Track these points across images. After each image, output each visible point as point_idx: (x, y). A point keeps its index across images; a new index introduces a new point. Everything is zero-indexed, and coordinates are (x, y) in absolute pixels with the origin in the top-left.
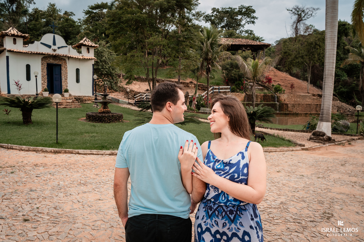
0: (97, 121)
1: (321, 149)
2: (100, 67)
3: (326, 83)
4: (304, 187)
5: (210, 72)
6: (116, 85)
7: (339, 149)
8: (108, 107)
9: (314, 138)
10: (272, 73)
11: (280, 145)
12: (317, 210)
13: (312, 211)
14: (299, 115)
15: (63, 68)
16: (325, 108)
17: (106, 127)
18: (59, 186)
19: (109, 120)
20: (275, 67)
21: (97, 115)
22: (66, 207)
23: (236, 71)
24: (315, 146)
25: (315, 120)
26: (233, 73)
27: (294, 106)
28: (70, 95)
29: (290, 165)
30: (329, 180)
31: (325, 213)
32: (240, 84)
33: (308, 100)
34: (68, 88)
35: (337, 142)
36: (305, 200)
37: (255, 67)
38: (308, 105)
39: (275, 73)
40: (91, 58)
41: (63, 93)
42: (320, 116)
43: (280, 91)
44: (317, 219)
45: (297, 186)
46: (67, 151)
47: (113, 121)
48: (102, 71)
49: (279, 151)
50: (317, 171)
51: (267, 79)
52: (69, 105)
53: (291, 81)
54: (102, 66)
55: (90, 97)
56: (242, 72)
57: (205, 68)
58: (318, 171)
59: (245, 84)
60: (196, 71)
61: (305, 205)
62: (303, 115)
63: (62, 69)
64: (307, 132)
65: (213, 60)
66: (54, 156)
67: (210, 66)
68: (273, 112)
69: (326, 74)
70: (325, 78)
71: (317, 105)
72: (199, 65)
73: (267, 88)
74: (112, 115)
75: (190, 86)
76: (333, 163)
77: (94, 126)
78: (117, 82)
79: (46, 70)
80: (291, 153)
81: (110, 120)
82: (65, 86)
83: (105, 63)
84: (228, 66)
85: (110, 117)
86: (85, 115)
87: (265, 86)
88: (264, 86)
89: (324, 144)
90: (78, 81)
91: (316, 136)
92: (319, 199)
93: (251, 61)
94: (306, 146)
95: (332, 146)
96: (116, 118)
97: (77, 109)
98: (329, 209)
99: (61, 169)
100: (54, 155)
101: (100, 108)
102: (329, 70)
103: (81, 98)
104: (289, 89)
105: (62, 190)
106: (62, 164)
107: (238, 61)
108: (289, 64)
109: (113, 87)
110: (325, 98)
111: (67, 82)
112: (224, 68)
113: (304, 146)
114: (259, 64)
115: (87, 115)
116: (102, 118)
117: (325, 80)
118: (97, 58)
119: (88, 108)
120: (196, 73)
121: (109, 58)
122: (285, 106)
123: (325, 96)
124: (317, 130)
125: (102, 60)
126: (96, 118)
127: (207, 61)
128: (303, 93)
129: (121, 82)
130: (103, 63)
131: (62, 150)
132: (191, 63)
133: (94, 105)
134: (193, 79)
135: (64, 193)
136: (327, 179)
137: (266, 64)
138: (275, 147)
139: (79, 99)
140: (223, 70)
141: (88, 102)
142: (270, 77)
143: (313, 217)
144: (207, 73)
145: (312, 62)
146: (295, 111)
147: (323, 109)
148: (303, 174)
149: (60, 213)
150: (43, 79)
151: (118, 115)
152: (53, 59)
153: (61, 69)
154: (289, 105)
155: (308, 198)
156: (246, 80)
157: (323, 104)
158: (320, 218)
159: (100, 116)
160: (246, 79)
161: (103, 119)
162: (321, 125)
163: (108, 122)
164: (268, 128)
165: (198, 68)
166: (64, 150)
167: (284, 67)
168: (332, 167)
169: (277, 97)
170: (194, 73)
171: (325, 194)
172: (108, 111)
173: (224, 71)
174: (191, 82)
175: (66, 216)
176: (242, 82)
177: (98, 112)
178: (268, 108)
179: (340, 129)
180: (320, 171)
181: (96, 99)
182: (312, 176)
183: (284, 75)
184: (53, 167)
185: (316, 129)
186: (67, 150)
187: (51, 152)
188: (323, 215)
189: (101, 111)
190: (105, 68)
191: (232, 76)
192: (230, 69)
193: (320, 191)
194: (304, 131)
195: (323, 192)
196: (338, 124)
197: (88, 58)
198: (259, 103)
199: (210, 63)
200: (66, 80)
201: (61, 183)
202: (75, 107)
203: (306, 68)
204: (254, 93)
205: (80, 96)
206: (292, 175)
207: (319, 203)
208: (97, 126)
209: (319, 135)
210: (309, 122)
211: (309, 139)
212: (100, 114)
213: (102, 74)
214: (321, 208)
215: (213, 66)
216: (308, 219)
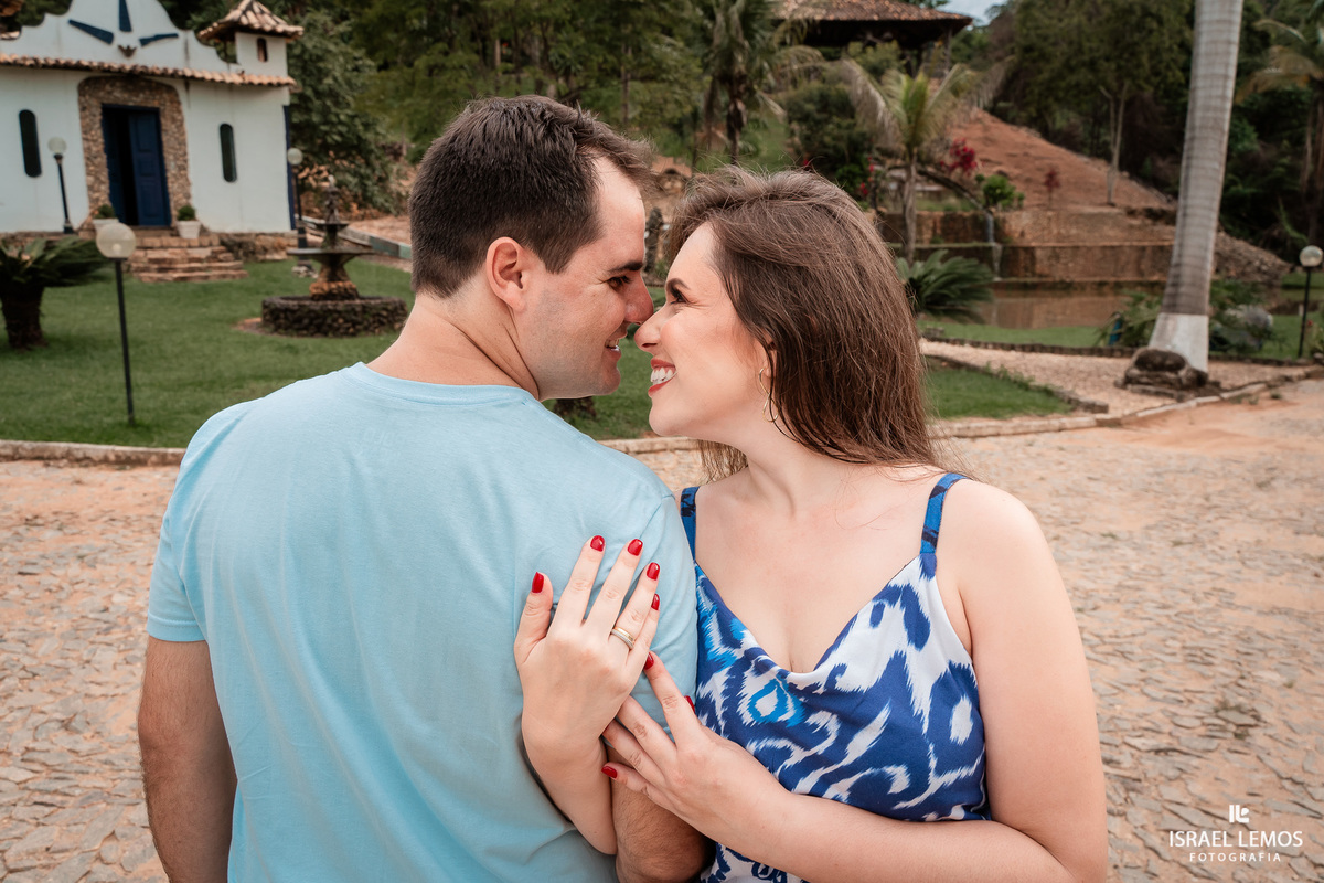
0: (306, 328)
1: (1171, 420)
2: (316, 118)
3: (1194, 162)
4: (1120, 586)
5: (740, 130)
6: (384, 190)
7: (1238, 420)
8: (344, 274)
9: (1142, 376)
10: (977, 132)
11: (1015, 409)
12: (1188, 695)
13: (1164, 700)
14: (1075, 289)
15: (166, 123)
16: (1186, 260)
17: (338, 354)
18: (105, 616)
19: (354, 326)
20: (985, 109)
21: (304, 306)
22: (116, 715)
23: (839, 126)
24: (1146, 409)
25: (1142, 306)
26: (829, 134)
27: (1055, 254)
28: (203, 231)
29: (1057, 491)
30: (1221, 552)
31: (1224, 706)
32: (854, 175)
33: (1111, 233)
34: (195, 203)
35: (1226, 391)
36: (1127, 648)
37: (916, 104)
38: (1108, 252)
39: (986, 129)
40: (274, 81)
41: (175, 223)
42: (1169, 290)
43: (1006, 201)
44: (1186, 740)
45: (1089, 585)
46: (170, 458)
47: (366, 329)
48: (326, 133)
49: (1011, 431)
50: (1168, 515)
51: (957, 153)
52: (200, 269)
53: (1047, 161)
54: (325, 112)
55: (282, 235)
56: (865, 129)
57: (721, 115)
58: (1172, 512)
59: (876, 176)
60: (686, 128)
61: (1129, 672)
62: (1088, 289)
63: (164, 127)
64: (1110, 353)
65: (751, 81)
66: (112, 477)
67: (741, 106)
68: (985, 279)
69: (1198, 123)
70: (1192, 139)
71: (1143, 249)
72: (700, 100)
73: (958, 189)
74: (364, 307)
75: (668, 185)
76: (1225, 476)
77: (293, 350)
78: (386, 174)
79: (100, 133)
80: (1057, 439)
81: (354, 324)
82: (181, 196)
83: (337, 104)
84: (809, 107)
85: (356, 313)
86: (258, 309)
87: (948, 180)
88: (946, 183)
89: (1180, 400)
90: (229, 173)
91: (1149, 370)
92: (1189, 644)
93: (899, 81)
94: (1111, 410)
95: (1212, 408)
96: (379, 315)
97: (230, 285)
98: (1240, 686)
99: (130, 534)
100: (118, 474)
101: (317, 280)
102: (1207, 108)
103: (246, 243)
104: (1040, 192)
105: (117, 634)
106: (142, 511)
107: (848, 82)
108: (1040, 94)
109: (373, 195)
110: (1189, 220)
111: (187, 180)
112: (795, 113)
113: (1104, 409)
114: (929, 92)
115: (265, 306)
116: (325, 319)
117: (1191, 149)
118: (303, 81)
119: (275, 281)
120: (689, 134)
121: (349, 82)
122: (1022, 255)
123: (1189, 211)
124: (1154, 345)
125: (321, 88)
126: (299, 320)
127: (731, 84)
128: (1093, 204)
129: (401, 175)
130: (324, 103)
131: (150, 454)
132: (668, 95)
133: (296, 269)
134: (679, 160)
135: (122, 647)
136: (1209, 547)
137: (956, 90)
138: (995, 416)
139: (239, 247)
140: (790, 122)
141: (277, 257)
142: (969, 145)
143: (1167, 728)
144: (731, 135)
145: (1127, 83)
146: (1059, 274)
147: (1178, 265)
148: (1113, 528)
149: (84, 747)
150: (92, 168)
151: (387, 304)
152: (125, 89)
153: (158, 130)
154: (1039, 253)
155: (1138, 640)
156: (877, 159)
157: (1181, 245)
158: (1202, 730)
159: (317, 308)
160: (876, 154)
161: (329, 321)
162: (1170, 327)
163: (346, 334)
164: (961, 342)
165: (695, 115)
166: (157, 454)
167: (1023, 107)
168: (1221, 493)
169: (996, 223)
170: (681, 134)
171: (1209, 617)
172: (346, 290)
173: (795, 126)
174: (671, 173)
175: (106, 763)
176: (865, 166)
177: (310, 295)
178: (969, 266)
179: (1234, 340)
180: (1179, 512)
181: (303, 243)
182: (1149, 537)
183: (1023, 138)
184: (98, 527)
185: (1146, 344)
186: (171, 450)
187: (105, 461)
188: (1219, 717)
189: (319, 291)
190: (334, 119)
191: (825, 146)
192: (818, 116)
193: (1189, 601)
194: (1095, 351)
195: (1203, 606)
196: (1230, 323)
197: (265, 81)
198: (926, 245)
199: (739, 92)
200: (182, 172)
201: (117, 598)
202: (224, 276)
203: (1105, 108)
204: (911, 209)
205: (241, 235)
206: (1069, 532)
207: (1190, 658)
208: (306, 349)
209: (1161, 367)
210: (1117, 316)
211: (1120, 382)
212: (318, 300)
213: (326, 147)
214: (1205, 685)
215: (753, 104)
216: (1142, 740)
